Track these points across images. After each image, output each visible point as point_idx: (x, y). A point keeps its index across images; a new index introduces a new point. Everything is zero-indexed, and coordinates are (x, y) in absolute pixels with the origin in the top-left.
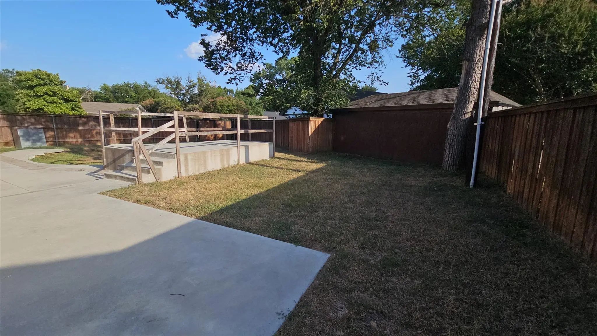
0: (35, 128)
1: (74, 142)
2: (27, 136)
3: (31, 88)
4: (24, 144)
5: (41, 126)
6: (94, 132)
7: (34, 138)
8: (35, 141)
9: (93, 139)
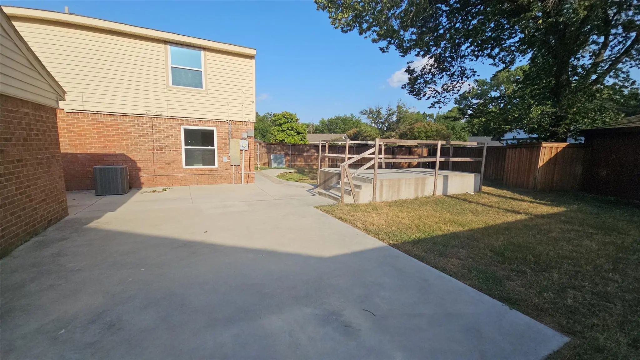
0: (280, 154)
1: (300, 165)
2: (276, 159)
3: (280, 125)
4: (274, 165)
5: (284, 153)
6: (313, 157)
7: (279, 161)
8: (279, 163)
9: (311, 163)
